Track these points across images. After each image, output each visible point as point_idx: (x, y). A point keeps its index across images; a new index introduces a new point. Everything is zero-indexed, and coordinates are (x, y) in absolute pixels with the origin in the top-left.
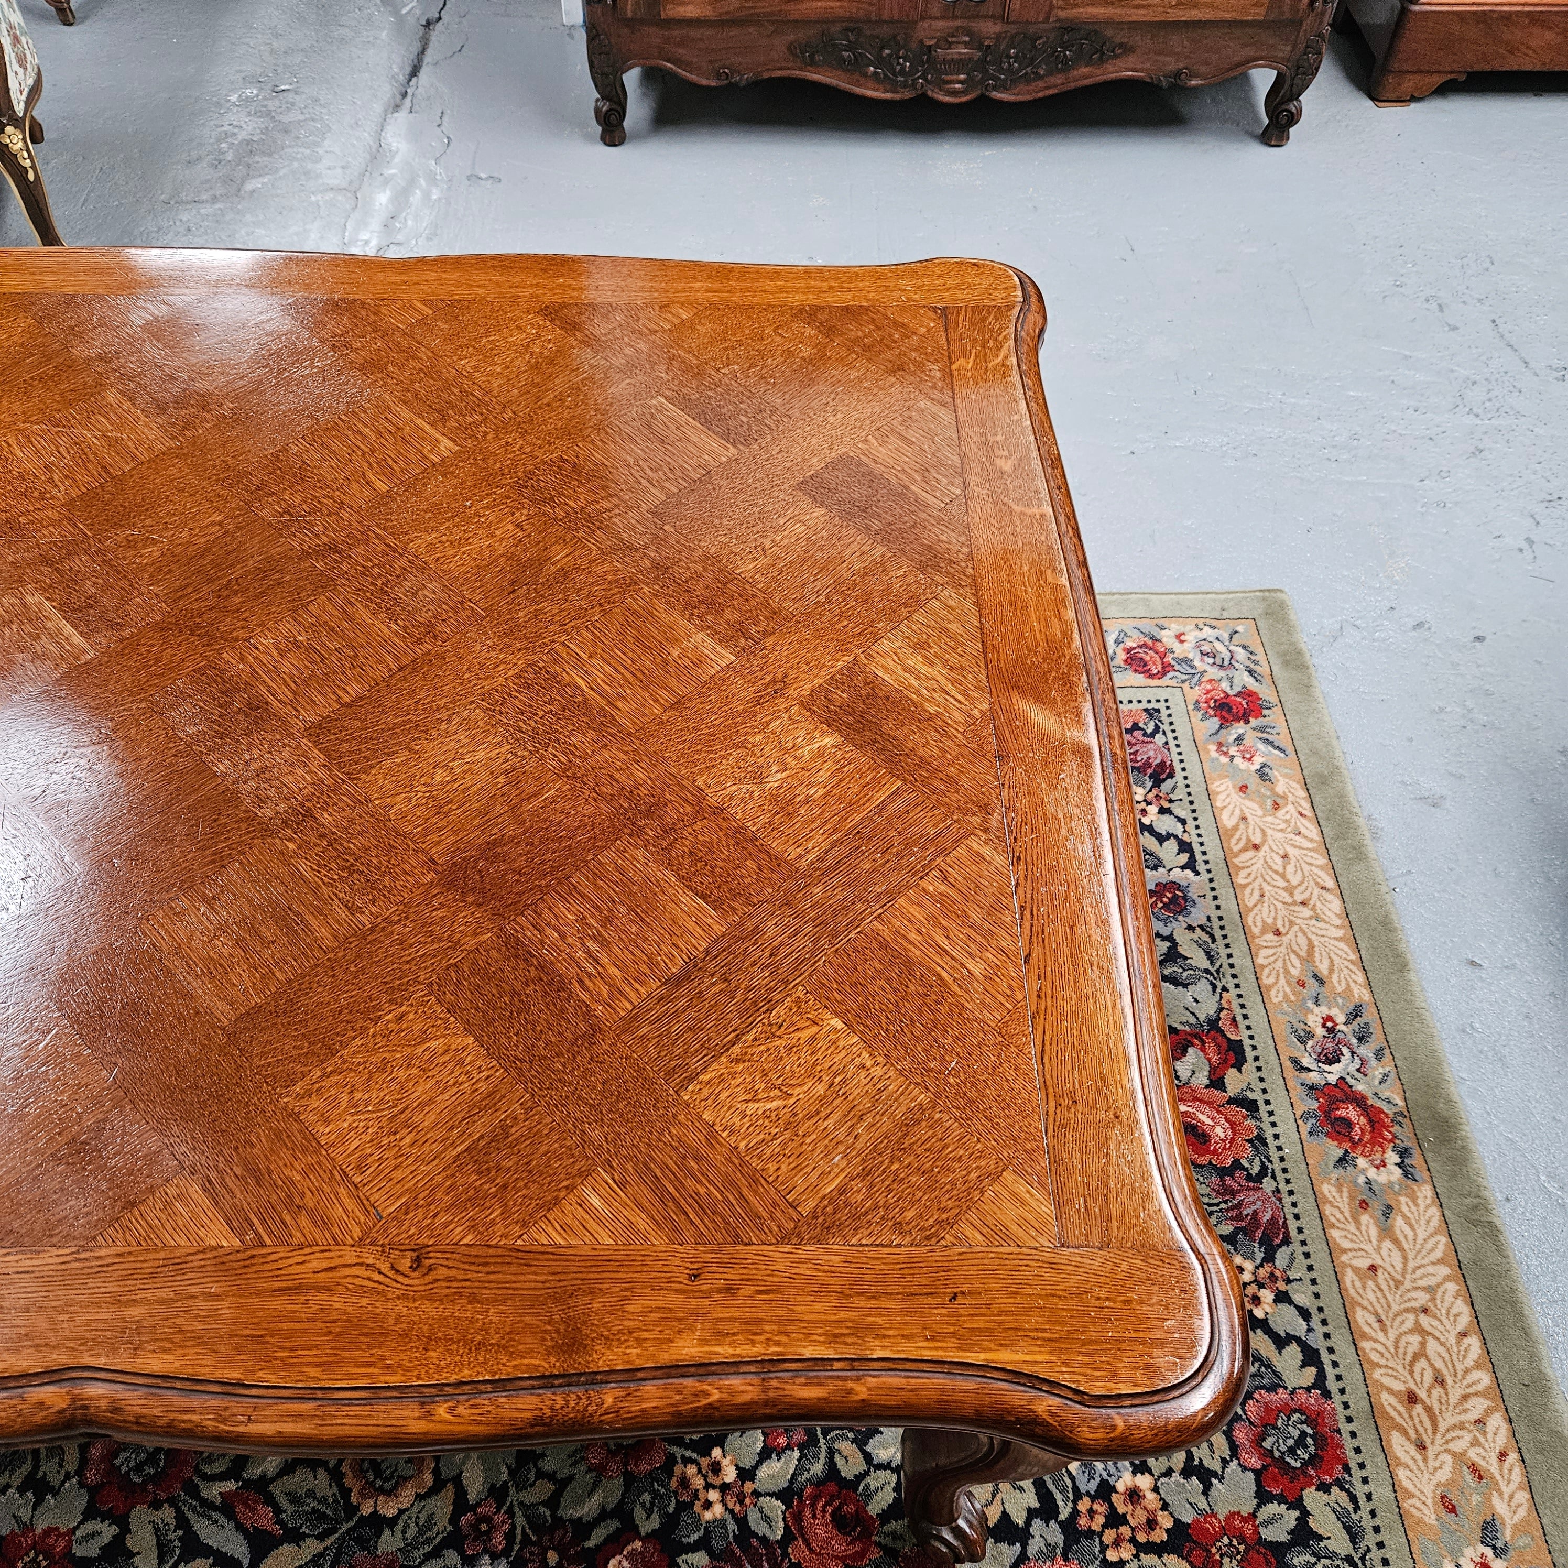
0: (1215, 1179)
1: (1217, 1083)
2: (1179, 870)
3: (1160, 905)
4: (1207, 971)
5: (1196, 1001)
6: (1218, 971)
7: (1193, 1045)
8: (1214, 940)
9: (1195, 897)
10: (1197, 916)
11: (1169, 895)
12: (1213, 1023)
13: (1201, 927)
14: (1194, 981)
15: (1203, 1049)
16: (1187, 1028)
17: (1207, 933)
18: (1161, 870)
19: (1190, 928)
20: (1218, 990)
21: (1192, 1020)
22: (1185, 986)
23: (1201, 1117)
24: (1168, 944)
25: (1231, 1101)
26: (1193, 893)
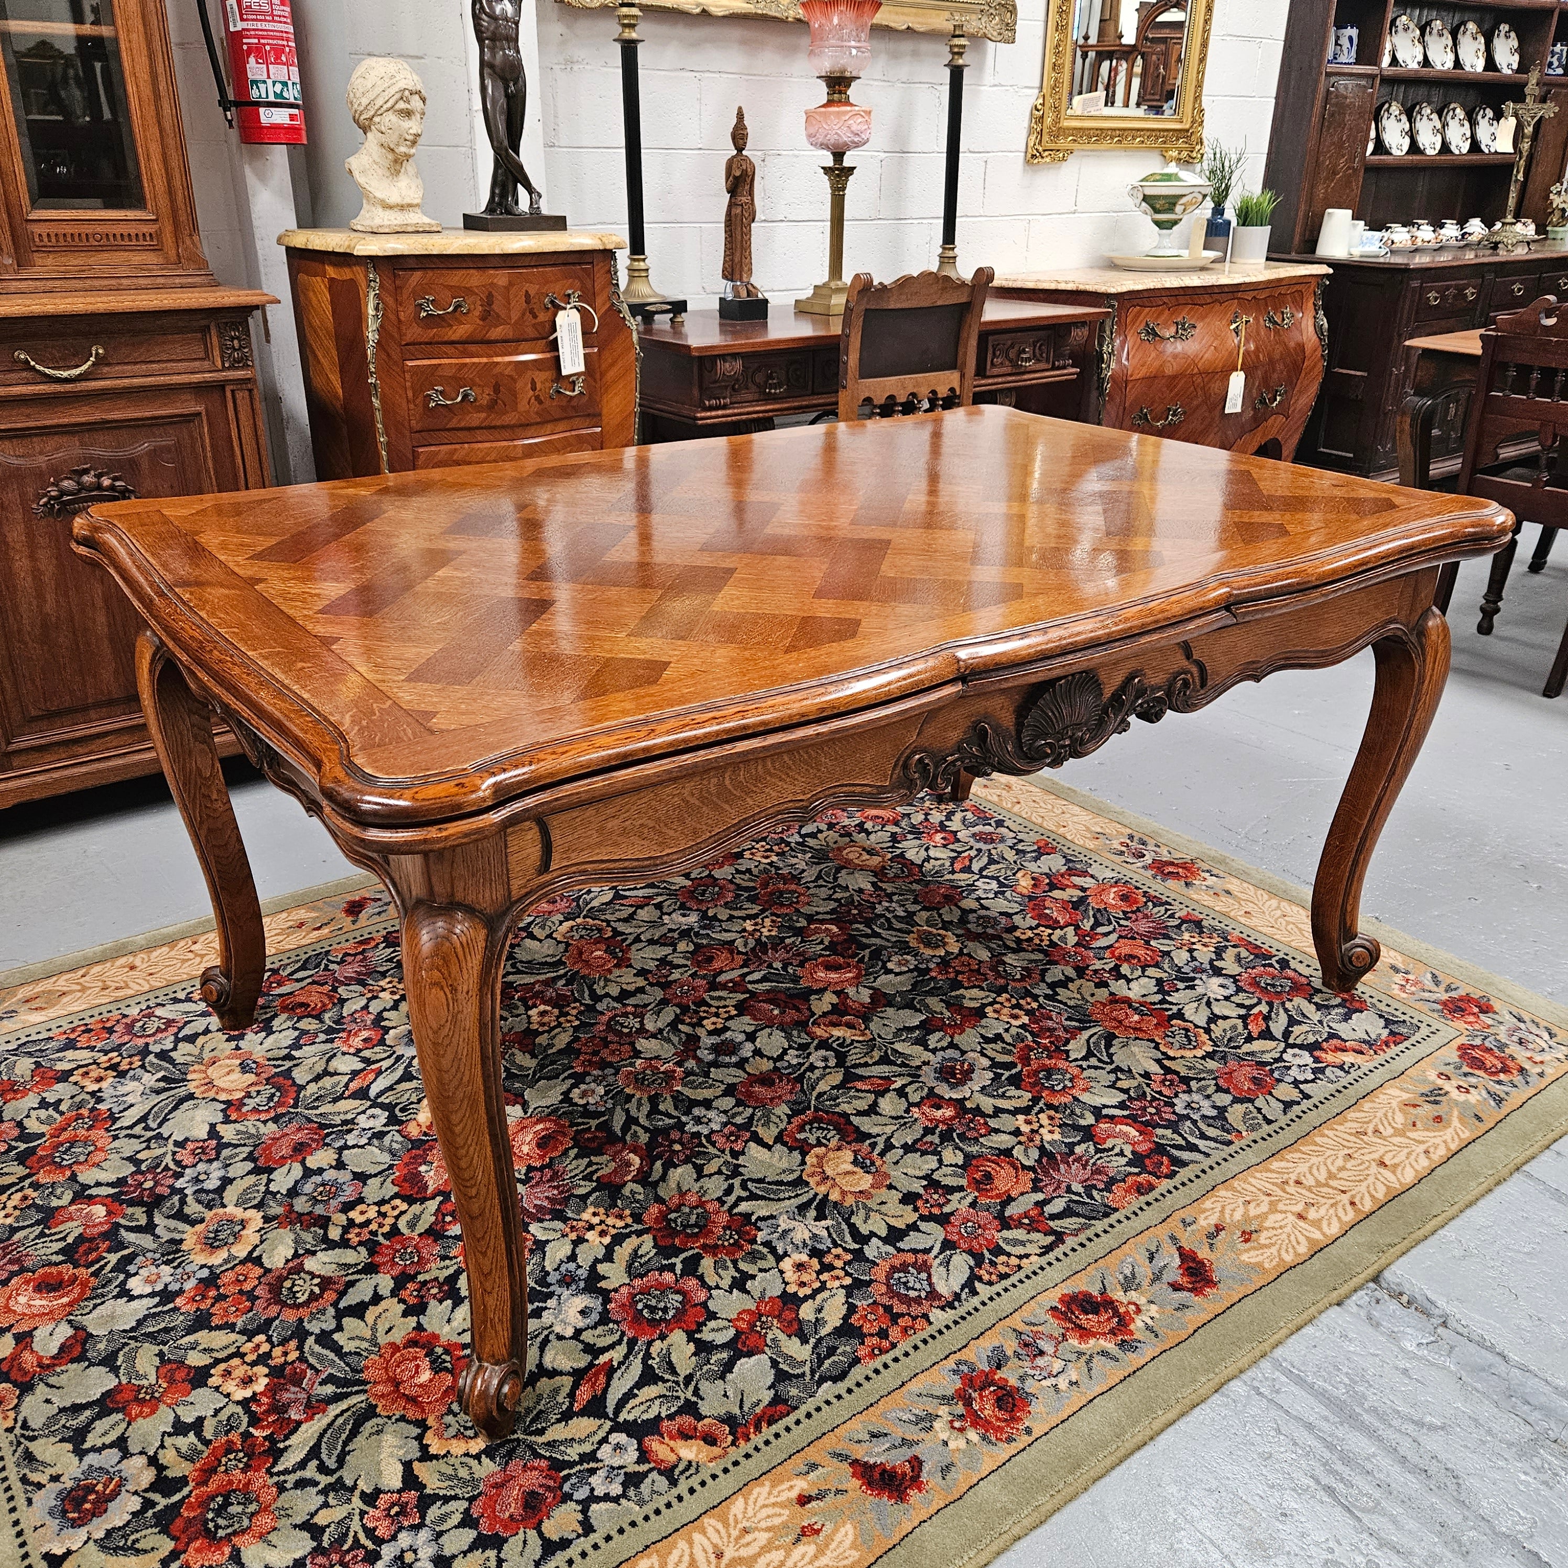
0: (28, 1263)
1: (24, 1339)
2: (74, 1548)
3: (100, 1487)
4: (32, 1439)
5: (48, 1401)
6: (19, 1444)
7: (53, 1357)
8: (24, 1480)
9: (49, 1520)
10: (46, 1498)
11: (87, 1506)
12: (26, 1388)
13: (40, 1486)
14: (53, 1419)
15: (40, 1358)
16: (58, 1369)
17: (32, 1484)
18: (101, 1534)
19: (55, 1479)
20: (19, 1424)
21: (52, 1380)
22: (62, 1410)
23: (44, 1302)
24: (87, 1446)
25: (9, 1329)
26: (53, 1524)
